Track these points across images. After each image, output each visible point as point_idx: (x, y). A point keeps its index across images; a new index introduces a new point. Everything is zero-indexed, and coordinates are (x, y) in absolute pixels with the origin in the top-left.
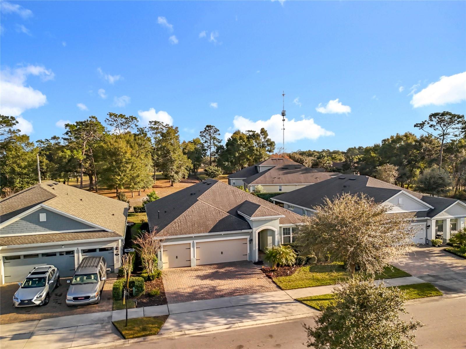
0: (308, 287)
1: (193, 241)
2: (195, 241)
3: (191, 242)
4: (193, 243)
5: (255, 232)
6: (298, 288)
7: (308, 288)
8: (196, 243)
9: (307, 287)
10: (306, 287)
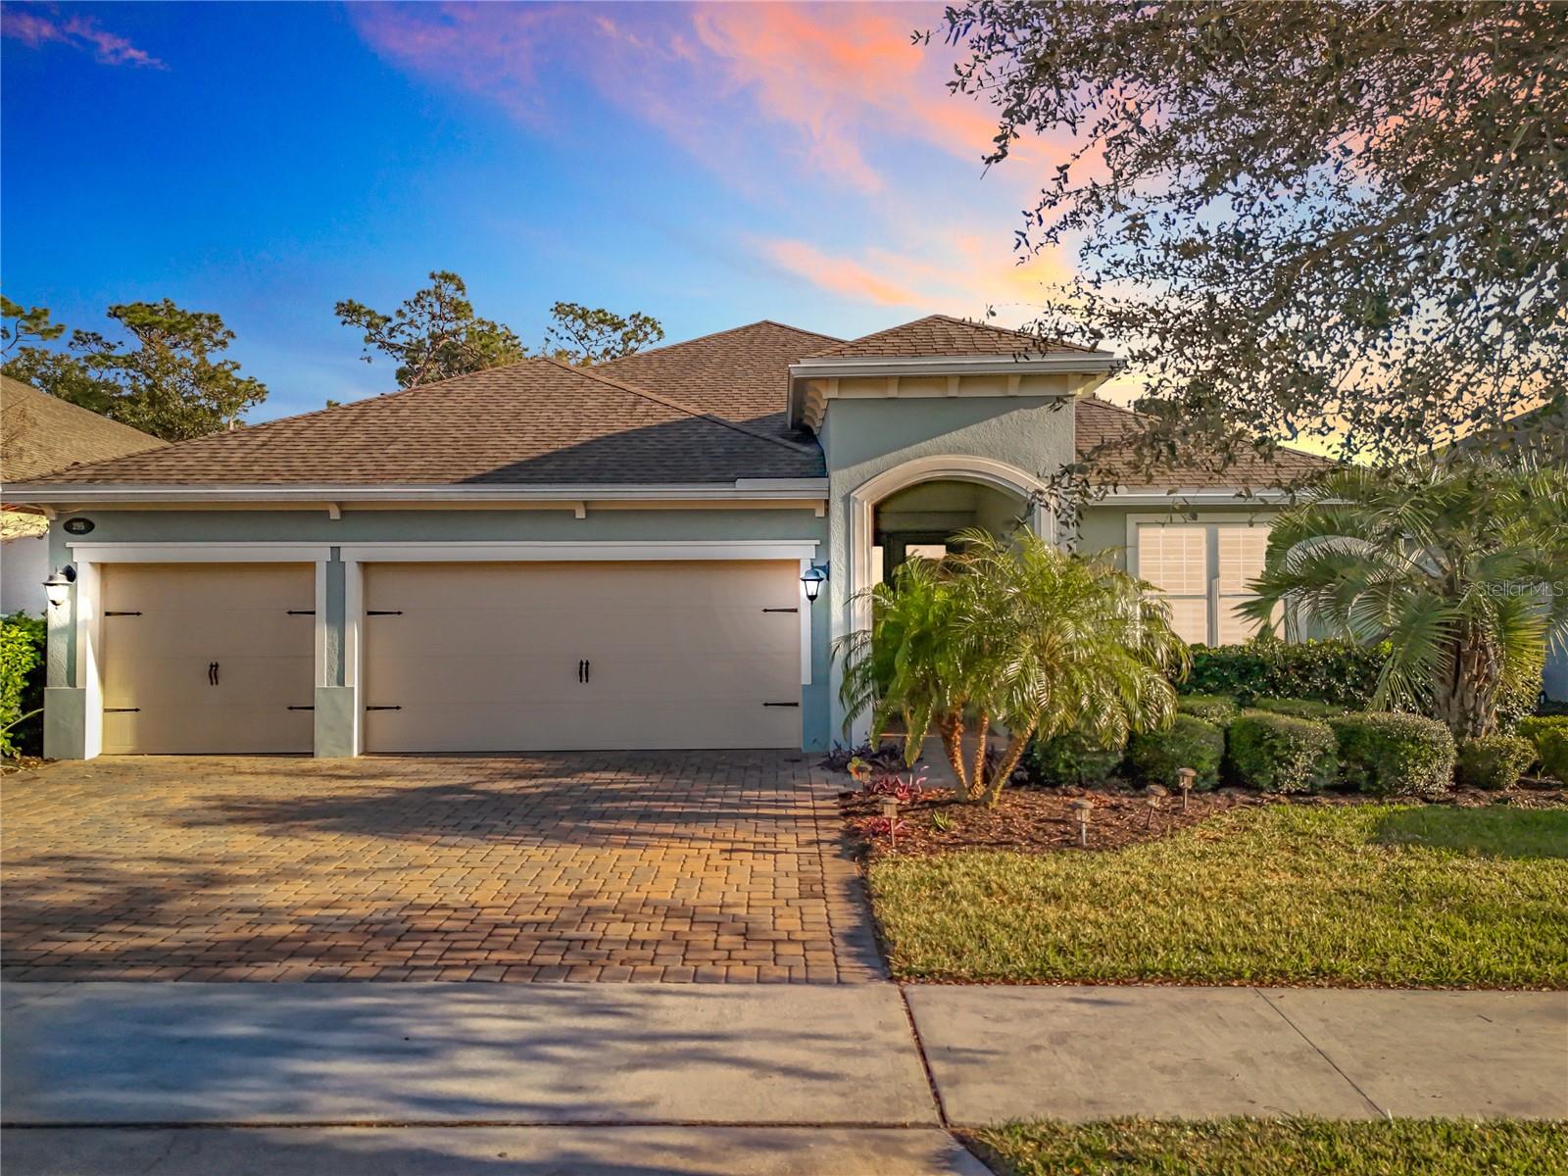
0: (1301, 980)
1: (336, 551)
2: (353, 553)
3: (317, 552)
4: (336, 566)
5: (847, 499)
6: (1143, 976)
7: (1291, 998)
8: (365, 566)
9: (1281, 979)
10: (1258, 979)
